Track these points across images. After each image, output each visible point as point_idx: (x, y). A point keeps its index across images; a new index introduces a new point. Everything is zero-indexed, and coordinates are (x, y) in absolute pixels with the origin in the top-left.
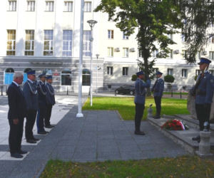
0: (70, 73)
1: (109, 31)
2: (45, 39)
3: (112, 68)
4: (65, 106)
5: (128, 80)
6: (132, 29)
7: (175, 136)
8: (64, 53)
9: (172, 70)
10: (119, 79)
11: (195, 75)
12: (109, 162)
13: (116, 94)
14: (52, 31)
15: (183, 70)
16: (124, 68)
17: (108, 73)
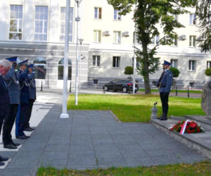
0: (44, 62)
1: (96, 8)
2: (12, 17)
3: (99, 57)
4: (43, 105)
5: (120, 74)
6: (128, 7)
7: (189, 140)
8: (36, 36)
9: (176, 61)
10: (109, 71)
11: (205, 68)
12: (113, 169)
13: (105, 91)
14: (21, 6)
15: (190, 61)
16: (114, 58)
17: (94, 63)
